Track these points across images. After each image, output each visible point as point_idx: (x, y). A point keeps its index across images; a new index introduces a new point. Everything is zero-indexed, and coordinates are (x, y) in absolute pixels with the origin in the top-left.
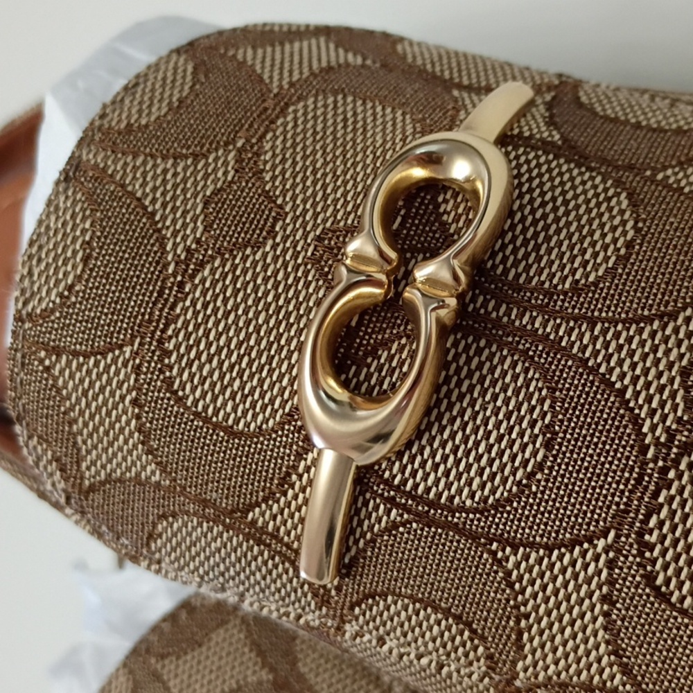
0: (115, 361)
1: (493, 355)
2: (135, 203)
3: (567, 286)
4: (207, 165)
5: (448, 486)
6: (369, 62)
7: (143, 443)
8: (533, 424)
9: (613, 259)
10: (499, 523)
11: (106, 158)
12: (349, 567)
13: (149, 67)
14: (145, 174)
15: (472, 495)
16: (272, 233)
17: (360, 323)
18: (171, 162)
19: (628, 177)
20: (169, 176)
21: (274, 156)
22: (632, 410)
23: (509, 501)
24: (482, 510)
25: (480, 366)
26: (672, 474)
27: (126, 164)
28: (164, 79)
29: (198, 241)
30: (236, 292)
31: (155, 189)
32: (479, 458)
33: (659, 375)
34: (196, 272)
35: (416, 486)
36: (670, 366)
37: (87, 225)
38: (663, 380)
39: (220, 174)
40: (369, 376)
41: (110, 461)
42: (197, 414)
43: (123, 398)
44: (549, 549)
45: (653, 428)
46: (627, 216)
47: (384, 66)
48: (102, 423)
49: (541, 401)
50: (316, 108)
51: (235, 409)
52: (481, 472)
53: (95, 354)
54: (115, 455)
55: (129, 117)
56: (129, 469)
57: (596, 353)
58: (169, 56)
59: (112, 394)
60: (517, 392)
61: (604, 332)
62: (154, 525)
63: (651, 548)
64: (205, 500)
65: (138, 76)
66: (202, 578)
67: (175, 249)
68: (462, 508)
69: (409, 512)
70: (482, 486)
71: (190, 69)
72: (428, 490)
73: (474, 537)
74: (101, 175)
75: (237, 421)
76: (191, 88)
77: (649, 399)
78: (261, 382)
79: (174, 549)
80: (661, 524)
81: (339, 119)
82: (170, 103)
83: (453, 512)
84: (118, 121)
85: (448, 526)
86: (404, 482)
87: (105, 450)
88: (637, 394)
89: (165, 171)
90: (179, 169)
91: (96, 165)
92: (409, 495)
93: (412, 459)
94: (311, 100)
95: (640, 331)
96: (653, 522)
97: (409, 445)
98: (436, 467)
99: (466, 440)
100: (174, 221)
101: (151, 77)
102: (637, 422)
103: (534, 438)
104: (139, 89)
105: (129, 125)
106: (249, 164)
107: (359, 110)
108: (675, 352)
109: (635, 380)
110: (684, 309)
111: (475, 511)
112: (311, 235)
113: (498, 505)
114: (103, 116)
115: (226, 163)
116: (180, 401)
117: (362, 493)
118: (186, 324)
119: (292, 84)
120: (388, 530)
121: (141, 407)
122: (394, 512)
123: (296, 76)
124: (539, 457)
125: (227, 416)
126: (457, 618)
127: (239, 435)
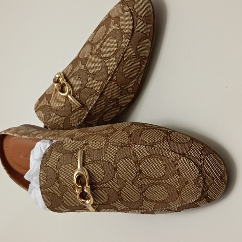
0: (52, 114)
5: (78, 88)
10: (83, 85)
23: (82, 83)
24: (81, 86)
34: (50, 103)
37: (41, 111)
44: (87, 82)
51: (62, 105)
52: (78, 85)
53: (51, 116)
59: (55, 117)
63: (91, 73)
68: (80, 88)
69: (78, 93)
70: (80, 85)
72: (77, 90)
73: (83, 89)
80: (90, 71)
85: (81, 91)
86: (76, 92)
93: (74, 90)
98: (76, 88)
102: (82, 69)
116: (59, 110)
117: (75, 97)
118: (53, 106)
120: (79, 96)
121: (57, 114)
124: (80, 79)
126: (91, 95)
127: (64, 106)
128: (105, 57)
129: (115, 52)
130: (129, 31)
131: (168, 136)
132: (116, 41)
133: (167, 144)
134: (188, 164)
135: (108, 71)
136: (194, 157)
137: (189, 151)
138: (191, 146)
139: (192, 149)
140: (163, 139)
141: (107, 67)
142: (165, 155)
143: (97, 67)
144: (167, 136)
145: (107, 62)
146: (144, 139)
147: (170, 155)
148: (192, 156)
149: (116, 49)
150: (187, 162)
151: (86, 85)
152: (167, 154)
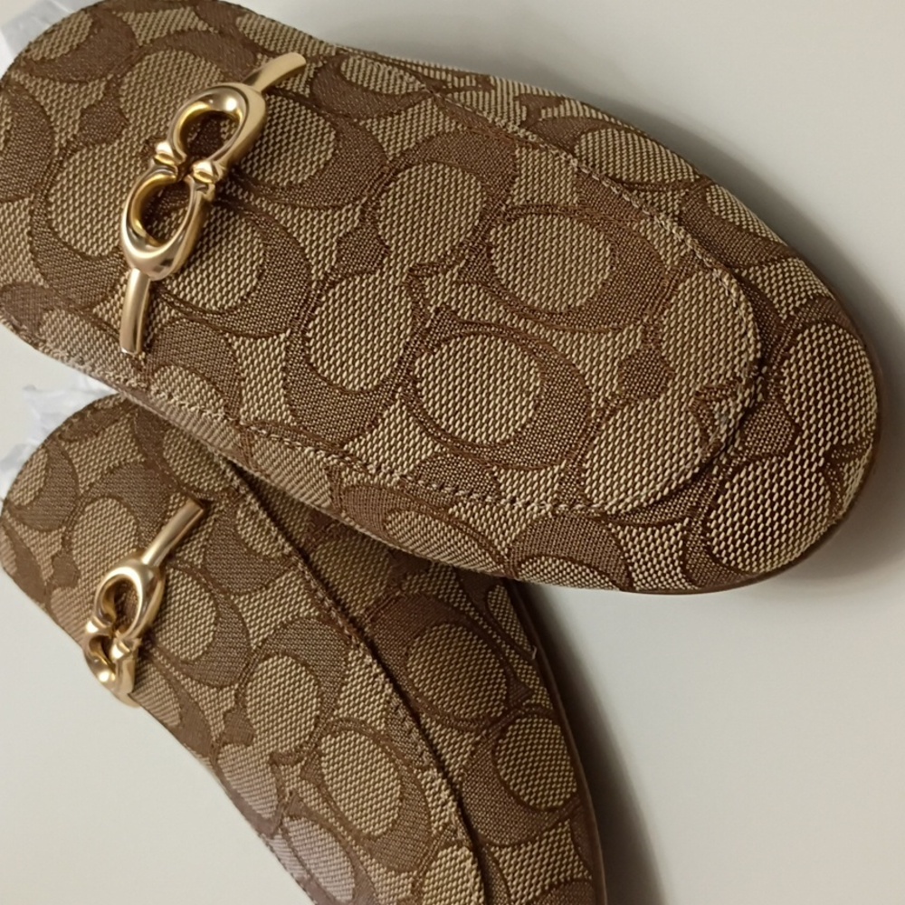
0: (19, 206)
1: (236, 221)
2: (40, 109)
3: (285, 184)
4: (87, 89)
5: (203, 297)
6: (211, 29)
7: (34, 260)
8: (252, 264)
9: (314, 171)
10: (230, 321)
11: (25, 78)
12: (150, 346)
13: (63, 20)
14: (47, 91)
15: (216, 303)
16: (119, 136)
17: (163, 196)
18: (65, 85)
19: (341, 122)
20: (62, 94)
21: (130, 87)
22: (307, 260)
23: (236, 308)
24: (221, 313)
25: (228, 228)
26: (324, 299)
27: (37, 84)
28: (71, 29)
29: (74, 136)
30: (94, 169)
31: (52, 101)
32: (221, 282)
33: (326, 241)
34: (71, 155)
35: (185, 296)
36: (332, 236)
37: (9, 120)
38: (327, 244)
39: (94, 95)
40: (164, 227)
41: (15, 271)
42: (65, 244)
43: (22, 230)
44: (256, 338)
45: (317, 271)
46: (331, 145)
47: (220, 33)
48: (10, 245)
49: (259, 250)
50: (163, 58)
51: (87, 242)
52: (221, 290)
53: (7, 201)
54: (17, 267)
55: (43, 53)
56: (25, 277)
57: (292, 226)
58: (78, 13)
59: (17, 227)
60: (246, 244)
61: (300, 213)
62: (41, 315)
63: (309, 340)
64: (69, 299)
65: (54, 26)
66: (69, 352)
67: (60, 140)
68: (210, 311)
69: (181, 311)
70: (221, 299)
71: (89, 24)
72: (192, 299)
73: (215, 329)
74: (21, 88)
75: (87, 249)
76: (87, 37)
77: (318, 254)
78: (103, 226)
79: (53, 333)
80: (315, 327)
81: (176, 67)
82: (71, 47)
83: (205, 313)
84: (37, 55)
85: (201, 322)
86: (179, 293)
87: (12, 263)
88: (311, 251)
89: (61, 90)
90: (70, 90)
91: (19, 82)
92: (182, 301)
93: (184, 279)
94: (162, 52)
95: (319, 215)
96: (311, 325)
97: (182, 270)
98: (197, 285)
99: (214, 270)
100: (62, 123)
101: (63, 27)
102: (309, 267)
103: (252, 271)
104: (54, 35)
105: (43, 58)
106: (112, 91)
107: (191, 62)
108: (337, 229)
109: (312, 242)
110: (348, 204)
111: (218, 313)
112: (143, 139)
113: (231, 310)
114: (27, 50)
115: (98, 89)
116: (56, 234)
117: (156, 299)
118: (62, 186)
119: (152, 41)
120: (169, 323)
121: (33, 236)
122: (173, 311)
123: (157, 35)
124: (254, 283)
125: (82, 245)
126: (208, 380)
127: (88, 258)
128: (416, 391)
129: (464, 443)
130: (598, 495)
131: (500, 725)
132: (523, 427)
133: (465, 752)
134: (466, 889)
135: (358, 436)
136: (506, 882)
137: (509, 849)
138: (536, 836)
139: (525, 853)
140: (473, 721)
141: (374, 423)
142: (423, 782)
143: (354, 363)
144: (497, 720)
145: (394, 415)
146: (413, 660)
147: (439, 799)
148: (503, 875)
149: (481, 445)
150: (468, 881)
151: (238, 337)
152: (430, 789)
